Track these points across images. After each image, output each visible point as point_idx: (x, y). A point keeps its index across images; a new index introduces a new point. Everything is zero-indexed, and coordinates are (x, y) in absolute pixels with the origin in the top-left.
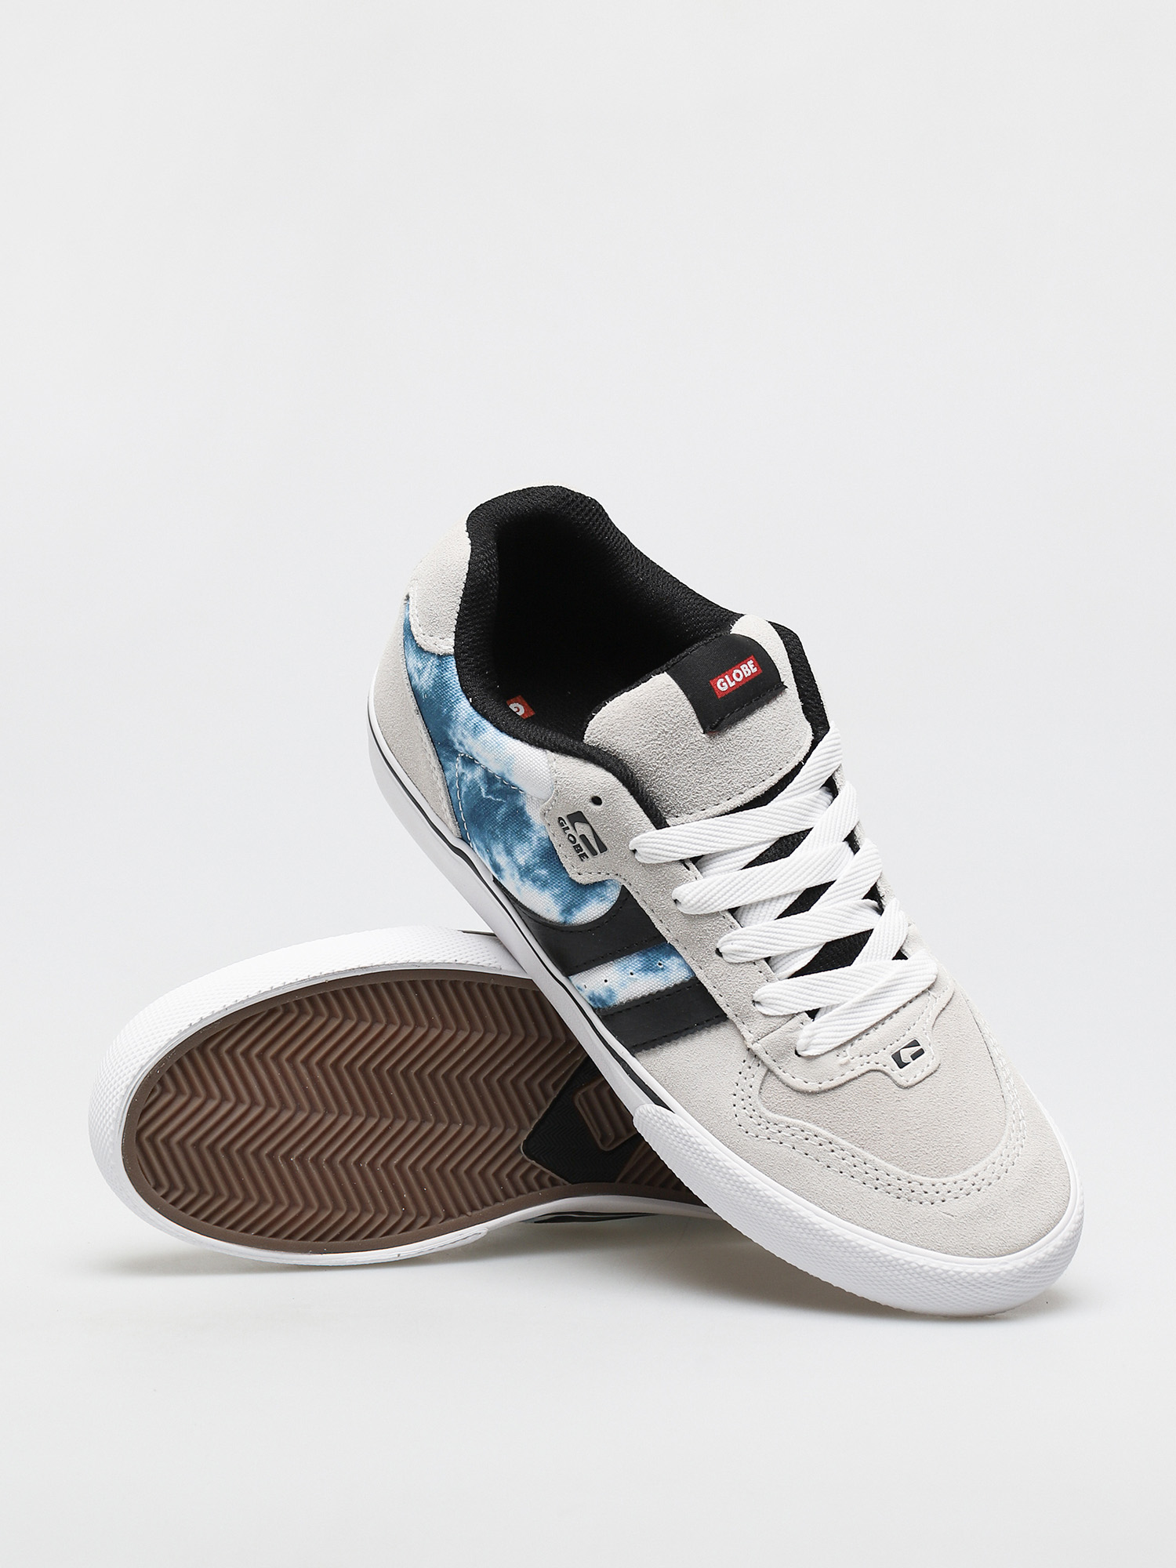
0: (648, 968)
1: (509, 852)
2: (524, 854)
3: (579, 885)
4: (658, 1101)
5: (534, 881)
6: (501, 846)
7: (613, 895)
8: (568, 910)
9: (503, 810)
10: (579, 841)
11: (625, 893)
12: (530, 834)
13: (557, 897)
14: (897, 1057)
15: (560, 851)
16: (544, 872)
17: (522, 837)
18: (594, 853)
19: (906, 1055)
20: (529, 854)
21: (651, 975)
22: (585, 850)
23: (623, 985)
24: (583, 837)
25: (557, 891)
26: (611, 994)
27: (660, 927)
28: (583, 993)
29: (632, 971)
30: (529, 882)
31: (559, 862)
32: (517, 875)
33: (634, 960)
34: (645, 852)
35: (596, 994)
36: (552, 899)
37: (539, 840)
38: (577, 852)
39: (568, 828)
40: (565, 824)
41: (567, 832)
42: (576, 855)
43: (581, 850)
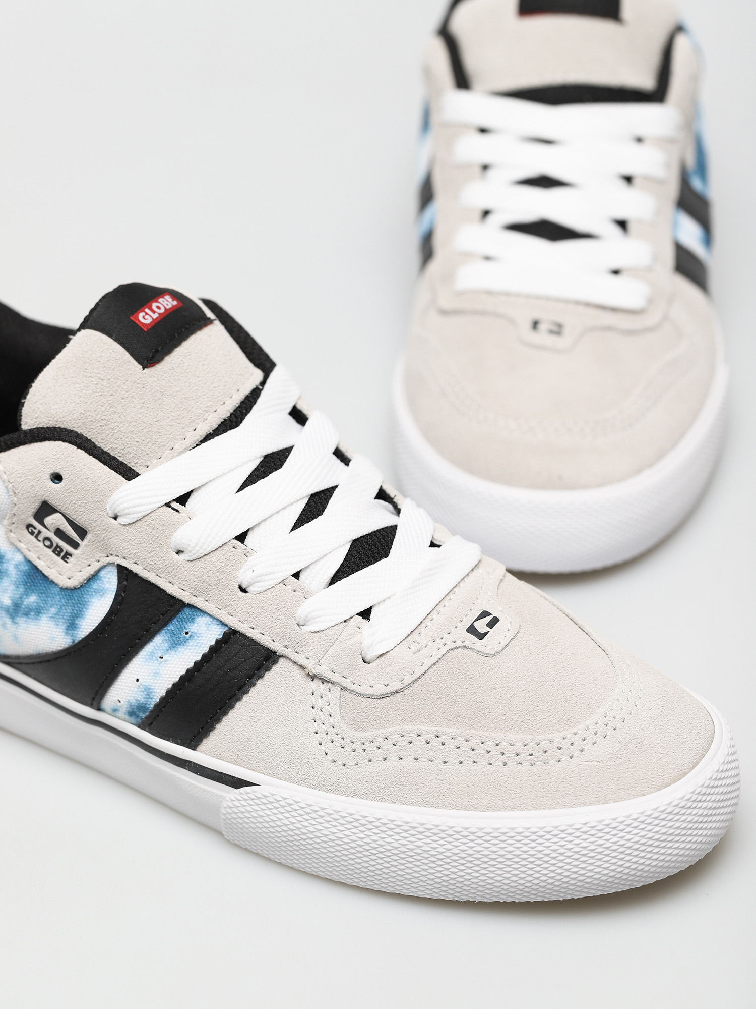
0: (176, 643)
3: (73, 591)
4: (237, 783)
5: (27, 614)
7: (110, 582)
8: (72, 626)
10: (57, 540)
11: (124, 573)
13: (55, 618)
14: (472, 630)
15: (41, 565)
16: (32, 599)
18: (75, 545)
19: (481, 626)
20: (12, 587)
21: (181, 649)
22: (66, 547)
23: (156, 674)
24: (59, 533)
25: (53, 610)
26: (148, 691)
27: (172, 589)
28: (122, 713)
29: (160, 655)
30: (21, 620)
31: (45, 577)
32: (8, 621)
33: (159, 641)
34: (126, 511)
35: (133, 702)
36: (52, 624)
37: (16, 566)
38: (59, 555)
39: (40, 532)
40: (35, 528)
41: (41, 538)
42: (59, 559)
43: (62, 550)
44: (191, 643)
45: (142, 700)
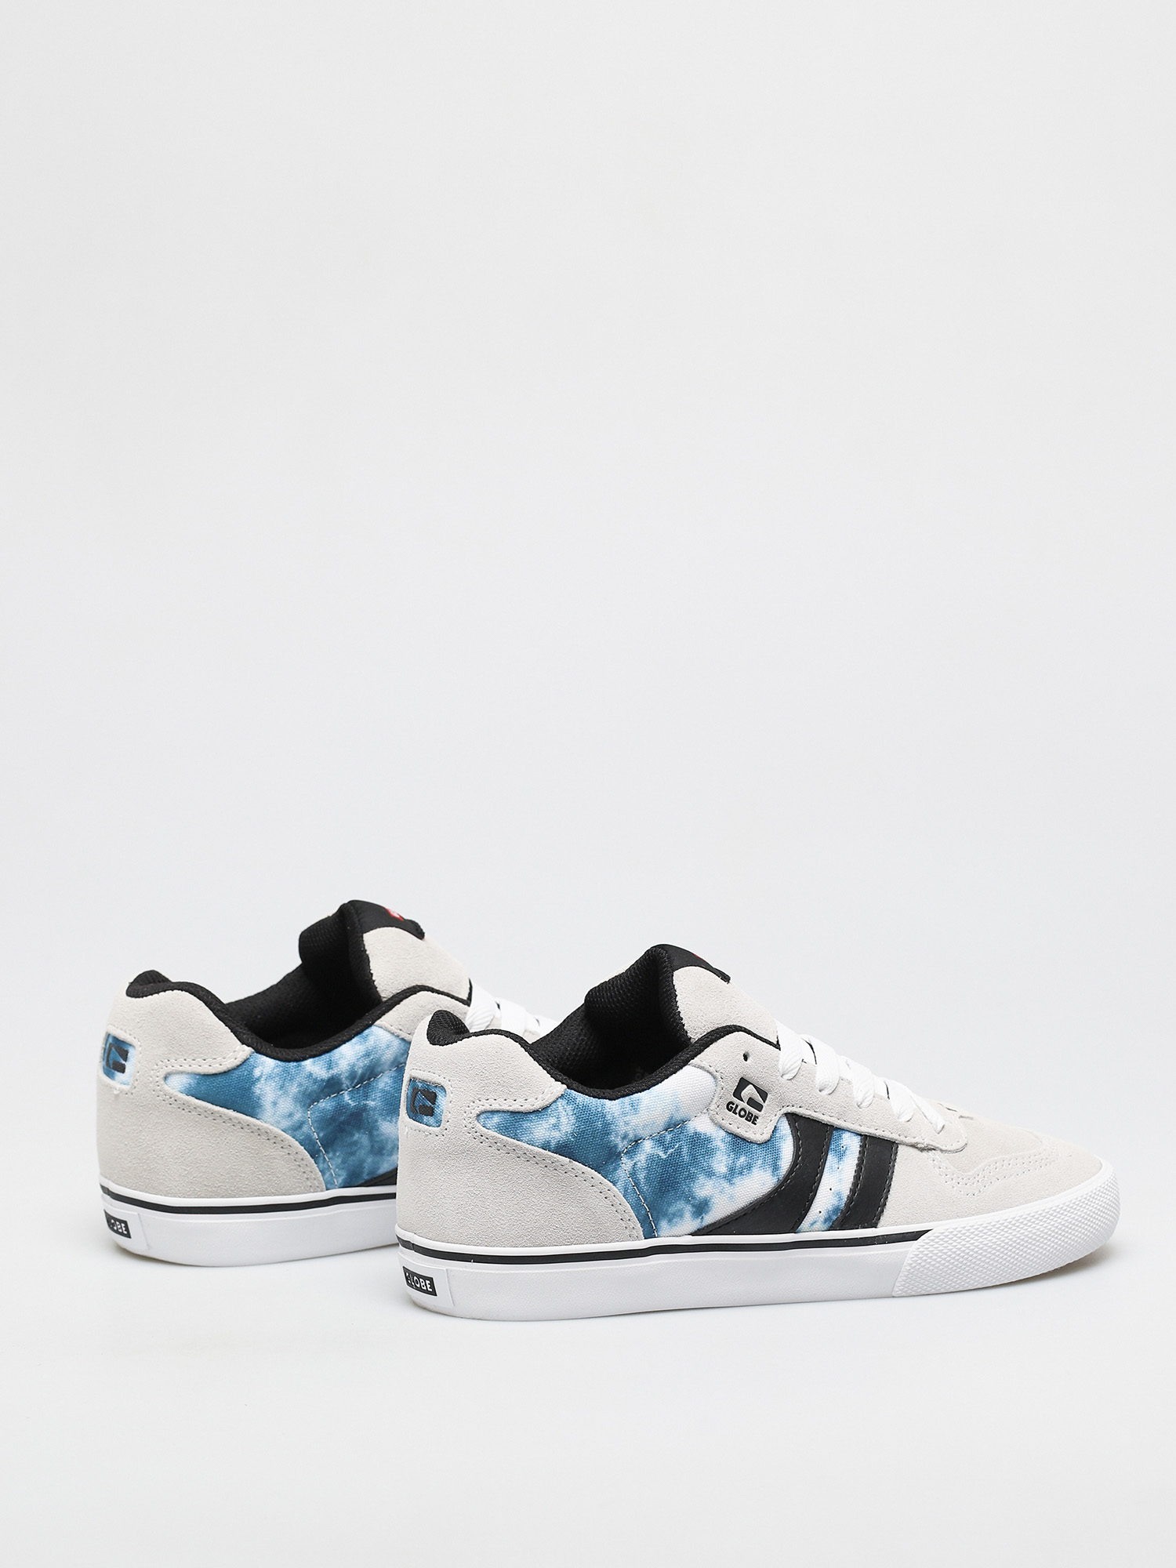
0: (841, 1156)
1: (710, 1174)
2: (720, 1163)
3: (766, 1142)
4: (915, 1236)
5: (741, 1173)
6: (702, 1178)
7: (785, 1128)
8: (775, 1168)
9: (685, 1150)
10: (749, 1108)
11: (792, 1118)
12: (714, 1144)
13: (762, 1167)
15: (741, 1132)
16: (742, 1159)
17: (710, 1152)
18: (759, 1107)
21: (845, 1158)
22: (754, 1111)
23: (840, 1180)
24: (751, 1102)
25: (760, 1162)
26: (839, 1195)
27: (826, 1119)
28: (819, 1225)
29: (837, 1166)
30: (737, 1180)
31: (744, 1139)
32: (726, 1185)
33: (831, 1158)
34: (791, 1068)
35: (830, 1208)
36: (762, 1172)
37: (723, 1141)
38: (749, 1121)
39: (737, 1106)
40: (733, 1104)
41: (737, 1111)
42: (750, 1123)
43: (752, 1115)
44: (848, 1152)
45: (836, 1203)
